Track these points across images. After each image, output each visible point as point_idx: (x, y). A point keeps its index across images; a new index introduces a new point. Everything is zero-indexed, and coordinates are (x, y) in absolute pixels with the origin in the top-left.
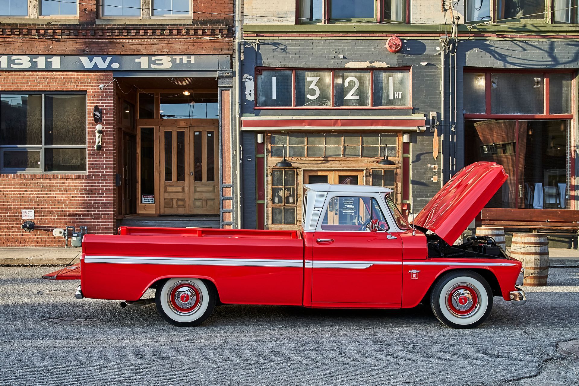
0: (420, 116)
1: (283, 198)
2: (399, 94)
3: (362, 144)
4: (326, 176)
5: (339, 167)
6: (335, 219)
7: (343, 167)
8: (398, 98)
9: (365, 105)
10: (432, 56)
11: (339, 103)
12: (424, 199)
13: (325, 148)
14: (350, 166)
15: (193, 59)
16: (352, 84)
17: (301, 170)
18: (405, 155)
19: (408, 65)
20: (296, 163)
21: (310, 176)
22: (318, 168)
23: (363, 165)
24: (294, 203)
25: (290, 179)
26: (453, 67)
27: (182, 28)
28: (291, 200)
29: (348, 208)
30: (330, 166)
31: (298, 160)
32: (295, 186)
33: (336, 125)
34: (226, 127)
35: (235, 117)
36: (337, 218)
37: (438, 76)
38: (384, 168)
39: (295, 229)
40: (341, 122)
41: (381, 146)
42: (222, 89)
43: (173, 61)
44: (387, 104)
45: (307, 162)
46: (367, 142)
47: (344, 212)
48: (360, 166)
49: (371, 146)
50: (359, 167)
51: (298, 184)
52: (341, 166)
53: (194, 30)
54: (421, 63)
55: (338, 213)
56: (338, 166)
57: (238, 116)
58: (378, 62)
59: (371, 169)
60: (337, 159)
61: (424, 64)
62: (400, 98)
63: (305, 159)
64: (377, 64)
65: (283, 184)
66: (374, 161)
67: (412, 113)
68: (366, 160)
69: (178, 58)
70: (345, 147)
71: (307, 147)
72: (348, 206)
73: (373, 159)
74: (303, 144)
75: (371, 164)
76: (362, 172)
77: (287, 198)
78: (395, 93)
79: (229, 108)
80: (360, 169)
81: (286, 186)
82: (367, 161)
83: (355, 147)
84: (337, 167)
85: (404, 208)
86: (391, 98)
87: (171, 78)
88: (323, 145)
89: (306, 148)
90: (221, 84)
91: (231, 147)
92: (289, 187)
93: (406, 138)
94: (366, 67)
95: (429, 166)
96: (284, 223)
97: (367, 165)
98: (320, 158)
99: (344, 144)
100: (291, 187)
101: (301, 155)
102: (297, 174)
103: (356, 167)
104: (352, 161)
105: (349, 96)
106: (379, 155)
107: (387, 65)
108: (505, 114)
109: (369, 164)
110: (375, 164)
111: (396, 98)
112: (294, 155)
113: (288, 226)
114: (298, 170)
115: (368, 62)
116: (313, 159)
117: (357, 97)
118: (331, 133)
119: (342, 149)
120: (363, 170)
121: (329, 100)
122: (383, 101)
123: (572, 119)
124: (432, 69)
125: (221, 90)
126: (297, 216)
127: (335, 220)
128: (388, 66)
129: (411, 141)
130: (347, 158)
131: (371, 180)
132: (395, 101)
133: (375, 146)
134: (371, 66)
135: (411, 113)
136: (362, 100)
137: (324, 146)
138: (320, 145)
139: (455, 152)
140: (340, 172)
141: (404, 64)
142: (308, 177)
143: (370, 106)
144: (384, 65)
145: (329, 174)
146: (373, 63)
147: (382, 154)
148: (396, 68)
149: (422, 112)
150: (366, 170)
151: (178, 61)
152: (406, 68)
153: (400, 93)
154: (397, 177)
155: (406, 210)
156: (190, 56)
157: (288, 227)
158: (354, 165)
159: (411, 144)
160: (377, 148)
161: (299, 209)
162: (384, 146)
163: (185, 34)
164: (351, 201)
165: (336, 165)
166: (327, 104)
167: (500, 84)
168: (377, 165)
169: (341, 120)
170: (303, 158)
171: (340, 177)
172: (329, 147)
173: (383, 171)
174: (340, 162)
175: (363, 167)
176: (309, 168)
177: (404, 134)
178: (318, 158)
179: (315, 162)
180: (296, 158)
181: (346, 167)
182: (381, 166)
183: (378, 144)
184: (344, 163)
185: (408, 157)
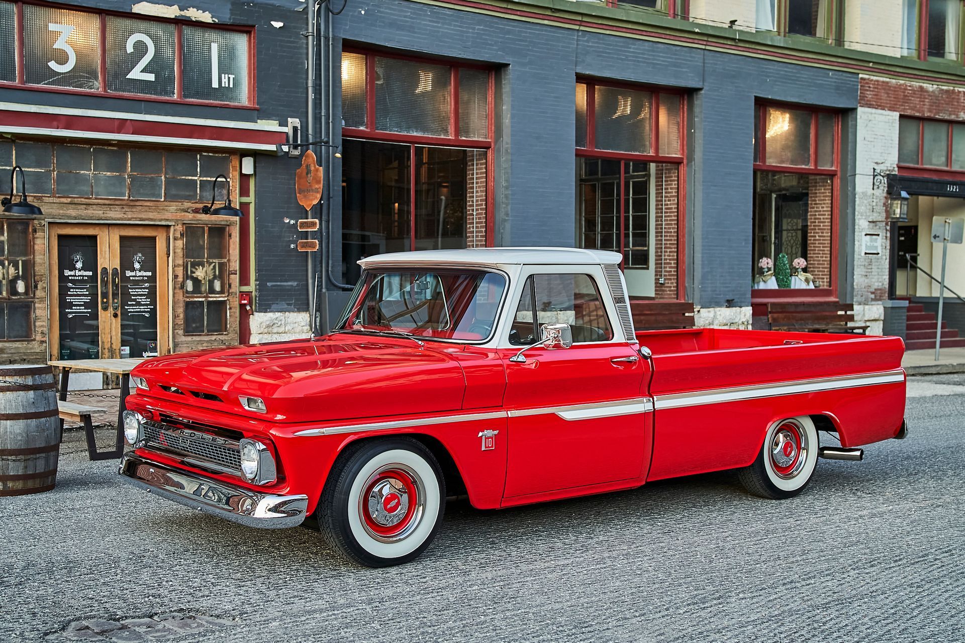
0: (271, 125)
1: (4, 282)
2: (229, 78)
3: (167, 173)
4: (94, 238)
5: (122, 219)
6: (114, 325)
7: (130, 219)
8: (227, 86)
9: (166, 94)
10: (290, 11)
11: (116, 85)
12: (279, 283)
13: (94, 177)
14: (144, 217)
16: (141, 49)
17: (42, 222)
18: (245, 200)
19: (250, 23)
21: (61, 237)
22: (79, 219)
23: (167, 215)
24: (26, 293)
25: (20, 242)
26: (327, 39)
28: (21, 287)
29: (139, 304)
30: (102, 215)
31: (36, 200)
32: (32, 257)
33: (122, 131)
36: (116, 324)
37: (301, 51)
38: (207, 222)
39: (31, 349)
40: (132, 126)
41: (201, 179)
44: (208, 95)
46: (176, 170)
47: (131, 312)
48: (163, 218)
49: (183, 177)
50: (161, 220)
51: (36, 253)
52: (125, 216)
54: (272, 22)
55: (119, 313)
56: (121, 216)
58: (195, 10)
59: (184, 225)
60: (117, 203)
61: (278, 25)
62: (231, 86)
63: (50, 199)
64: (194, 14)
65: (6, 253)
66: (189, 209)
67: (258, 119)
68: (173, 207)
70: (132, 178)
71: (55, 173)
72: (139, 299)
73: (187, 204)
74: (49, 166)
75: (183, 214)
76: (165, 232)
77: (13, 283)
78: (223, 75)
80: (163, 223)
81: (10, 256)
82: (176, 208)
83: (152, 177)
84: (118, 219)
85: (243, 302)
86: (215, 84)
88: (90, 170)
89: (54, 175)
92: (18, 259)
93: (248, 166)
94: (173, 16)
95: (287, 221)
96: (9, 337)
97: (177, 215)
99: (132, 171)
100: (22, 258)
101: (43, 191)
102: (34, 230)
103: (155, 220)
104: (147, 208)
105: (136, 74)
106: (198, 198)
107: (212, 18)
108: (395, 133)
109: (180, 214)
110: (190, 216)
111: (223, 85)
113: (18, 345)
114: (36, 222)
115: (176, 7)
116: (69, 200)
117: (151, 77)
118: (106, 147)
119: (128, 181)
120: (169, 227)
121: (96, 78)
123: (488, 148)
124: (290, 37)
126: (35, 322)
127: (113, 329)
128: (213, 21)
129: (255, 173)
130: (138, 200)
132: (222, 91)
133: (190, 178)
134: (182, 16)
135: (256, 118)
136: (163, 83)
137: (91, 173)
138: (83, 172)
139: (331, 196)
140: (123, 229)
141: (243, 20)
142: (56, 237)
143: (177, 96)
144: (206, 17)
145: (101, 233)
146: (185, 11)
147: (204, 196)
148: (227, 27)
149: (274, 118)
150: (174, 226)
152: (245, 29)
153: (232, 77)
154: (231, 241)
155: (245, 305)
157: (16, 346)
158: (151, 215)
159: (255, 178)
160: (195, 182)
161: (40, 305)
164: (144, 288)
165: (115, 215)
166: (91, 84)
167: (387, 78)
168: (194, 217)
169: (133, 122)
170: (48, 197)
171: (122, 238)
172: (100, 176)
173: (206, 229)
174: (123, 208)
175: (167, 220)
176: (60, 219)
177: (243, 159)
178: (79, 199)
179: (73, 206)
180: (32, 196)
181: (136, 219)
182: (203, 219)
183: (196, 176)
184: (131, 211)
185: (249, 204)
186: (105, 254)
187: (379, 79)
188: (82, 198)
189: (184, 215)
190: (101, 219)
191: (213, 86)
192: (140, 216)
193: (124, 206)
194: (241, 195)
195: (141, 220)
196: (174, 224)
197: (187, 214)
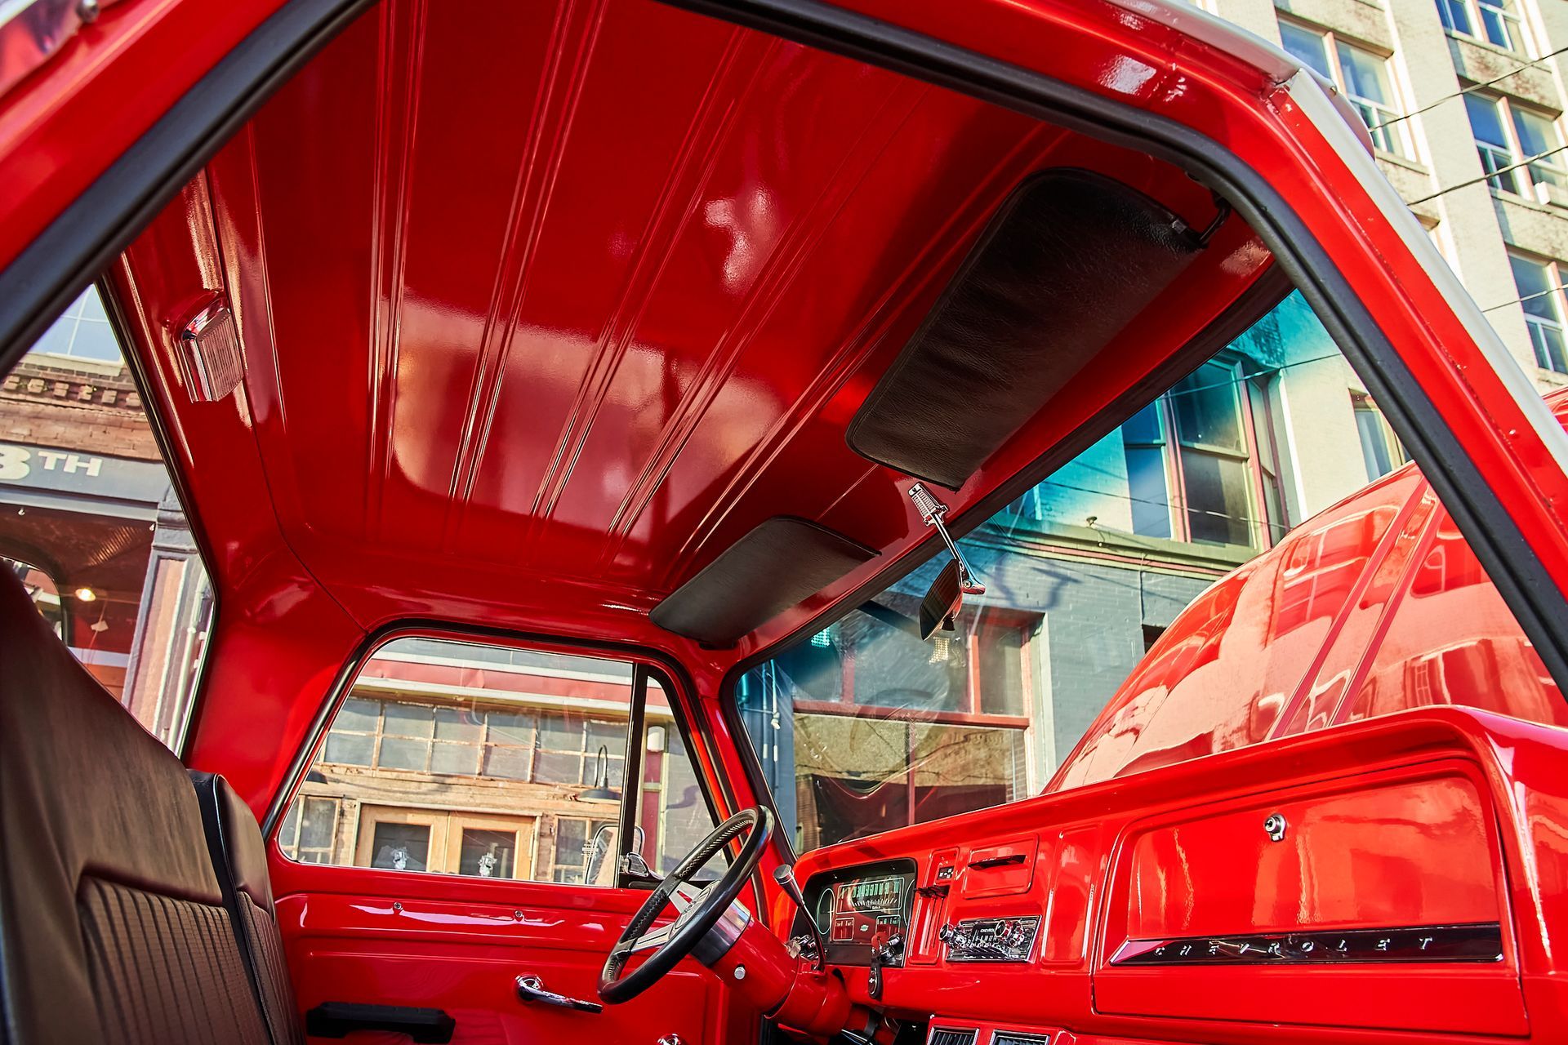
3: (537, 745)
4: (427, 829)
5: (466, 805)
7: (478, 805)
13: (433, 746)
14: (499, 803)
15: (95, 466)
17: (354, 802)
18: (650, 785)
20: (343, 782)
21: (379, 825)
22: (406, 801)
23: (534, 802)
25: (320, 828)
27: (83, 382)
31: (349, 773)
32: (332, 848)
33: (470, 684)
34: (154, 661)
35: (185, 634)
38: (590, 815)
40: (485, 678)
41: (587, 754)
42: (162, 553)
43: (36, 465)
45: (374, 784)
46: (550, 742)
48: (526, 805)
49: (561, 752)
50: (521, 809)
51: (339, 844)
52: (471, 800)
53: (119, 391)
56: (463, 800)
57: (192, 630)
59: (557, 818)
60: (462, 781)
63: (369, 773)
65: (296, 841)
66: (565, 796)
68: (542, 791)
69: (51, 458)
70: (488, 750)
71: (380, 739)
73: (562, 789)
74: (373, 730)
75: (555, 801)
76: (529, 825)
79: (173, 609)
80: (526, 813)
81: (304, 846)
82: (546, 793)
83: (515, 750)
84: (461, 804)
87: (18, 507)
88: (427, 736)
89: (378, 741)
90: (163, 541)
91: (156, 719)
92: (312, 850)
93: (655, 739)
97: (547, 803)
98: (413, 775)
99: (487, 741)
100: (320, 850)
101: (360, 759)
102: (342, 813)
103: (513, 809)
104: (504, 791)
106: (580, 780)
109: (551, 801)
110: (567, 804)
112: (339, 760)
114: (346, 802)
116: (394, 775)
118: (455, 708)
119: (481, 753)
120: (534, 818)
123: (1025, 727)
125: (160, 558)
129: (667, 749)
130: (492, 780)
131: (554, 848)
133: (571, 753)
137: (429, 741)
138: (417, 739)
139: (777, 784)
140: (467, 819)
142: (371, 825)
145: (435, 821)
147: (590, 778)
150: (542, 817)
151: (50, 465)
156: (88, 456)
158: (510, 801)
159: (666, 756)
160: (577, 758)
162: (596, 754)
163: (89, 397)
165: (455, 798)
168: (572, 806)
169: (486, 673)
170: (367, 769)
171: (468, 833)
172: (443, 746)
173: (588, 824)
174: (469, 789)
175: (533, 808)
176: (379, 799)
177: (650, 729)
178: (409, 774)
179: (400, 782)
180: (344, 767)
181: (487, 805)
182: (585, 810)
183: (580, 751)
184: (480, 794)
185: (658, 792)
186: (439, 850)
188: (413, 772)
189: (558, 804)
190: (436, 803)
192: (497, 802)
193: (472, 788)
194: (645, 778)
195: (495, 806)
196: (541, 815)
197: (562, 801)
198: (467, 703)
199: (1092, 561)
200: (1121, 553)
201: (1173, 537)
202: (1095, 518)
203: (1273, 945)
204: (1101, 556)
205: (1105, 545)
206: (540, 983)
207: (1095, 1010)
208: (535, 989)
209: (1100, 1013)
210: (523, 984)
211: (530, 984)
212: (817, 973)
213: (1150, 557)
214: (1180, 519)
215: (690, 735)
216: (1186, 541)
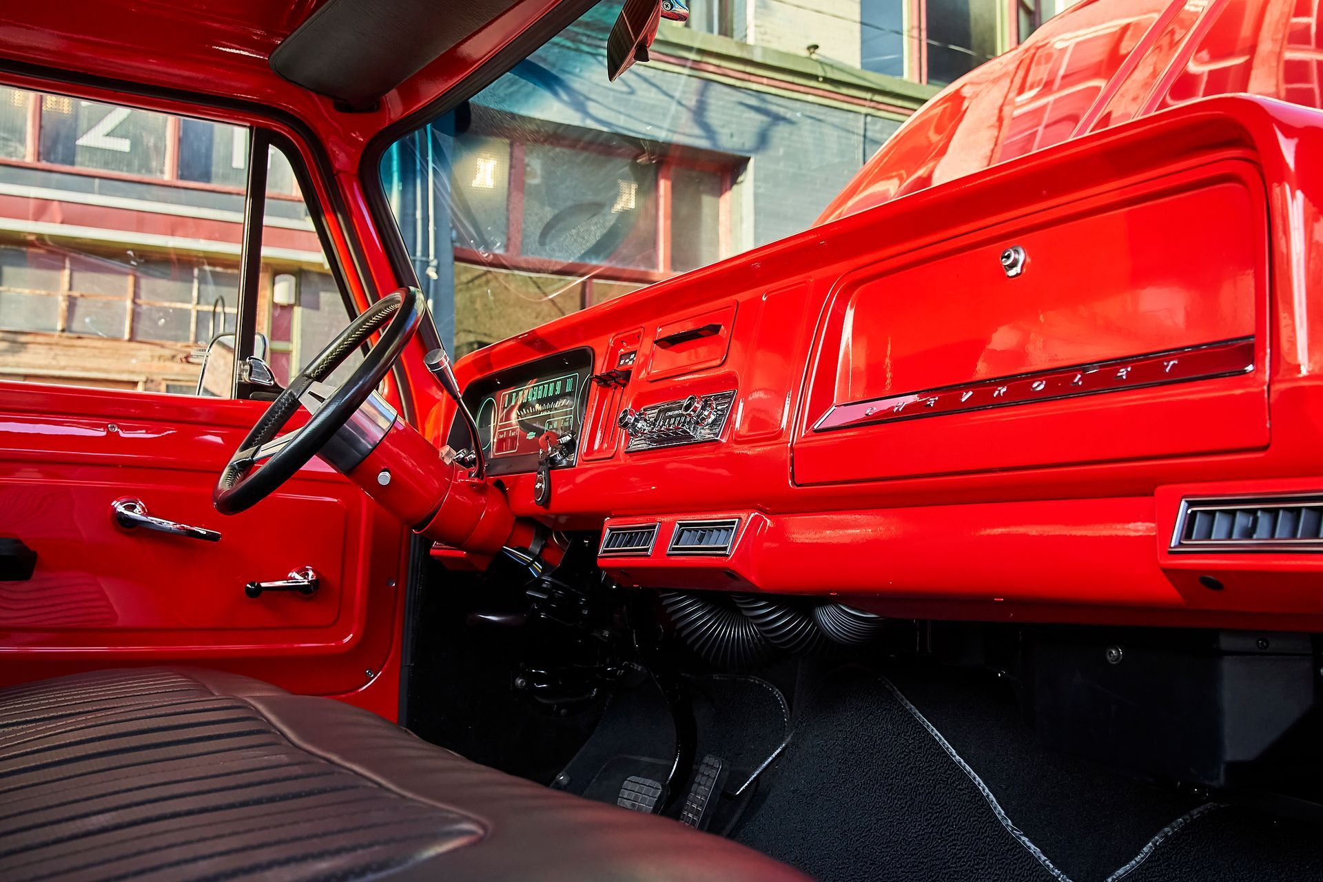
3: (136, 295)
5: (48, 368)
7: (63, 368)
9: (150, 170)
11: (57, 153)
18: (279, 345)
23: (135, 367)
33: (43, 218)
40: (64, 211)
41: (200, 308)
44: (225, 178)
46: (153, 292)
48: (125, 368)
49: (167, 304)
50: (121, 372)
52: (54, 362)
56: (42, 362)
59: (164, 382)
60: (40, 339)
66: (173, 357)
68: (145, 352)
70: (72, 303)
73: (170, 349)
75: (162, 363)
82: (149, 353)
83: (108, 302)
86: (238, 163)
93: (284, 291)
99: (70, 288)
104: (96, 351)
105: (95, 138)
106: (192, 338)
109: (156, 363)
117: (124, 145)
119: (63, 305)
120: (136, 383)
121: (22, 141)
122: (214, 169)
129: (298, 302)
130: (79, 338)
133: (179, 305)
136: (143, 156)
143: (168, 176)
147: (204, 335)
150: (145, 382)
158: (104, 363)
159: (298, 311)
160: (187, 312)
162: (212, 308)
165: (35, 359)
166: (11, 149)
167: (548, 174)
168: (183, 369)
169: (64, 204)
174: (51, 349)
175: (133, 372)
177: (278, 278)
181: (75, 368)
183: (190, 302)
184: (65, 355)
185: (287, 354)
187: (534, 176)
189: (165, 366)
191: (235, 165)
192: (89, 364)
193: (53, 347)
194: (274, 336)
195: (85, 369)
196: (144, 379)
197: (169, 364)
198: (41, 240)
199: (810, 98)
200: (844, 90)
201: (906, 76)
202: (816, 47)
203: (999, 388)
204: (820, 92)
205: (826, 80)
206: (143, 509)
207: (793, 483)
208: (137, 514)
209: (798, 486)
210: (121, 509)
211: (132, 508)
212: (476, 480)
213: (878, 98)
214: (916, 55)
215: (323, 219)
216: (921, 81)
